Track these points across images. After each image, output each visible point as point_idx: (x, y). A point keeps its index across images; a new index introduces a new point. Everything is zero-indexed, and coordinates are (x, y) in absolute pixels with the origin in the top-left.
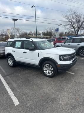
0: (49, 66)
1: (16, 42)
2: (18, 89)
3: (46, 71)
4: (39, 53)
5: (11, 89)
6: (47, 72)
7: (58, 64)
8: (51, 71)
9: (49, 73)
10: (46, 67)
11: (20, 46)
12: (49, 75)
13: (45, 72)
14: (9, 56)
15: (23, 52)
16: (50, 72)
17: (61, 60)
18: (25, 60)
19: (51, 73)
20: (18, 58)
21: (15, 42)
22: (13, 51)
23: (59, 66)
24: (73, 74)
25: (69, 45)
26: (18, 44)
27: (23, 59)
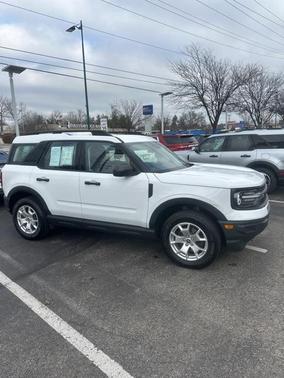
0: (192, 230)
1: (53, 148)
2: (99, 323)
3: (179, 246)
5: (72, 323)
6: (185, 249)
8: (201, 244)
9: (191, 252)
10: (178, 232)
11: (69, 162)
12: (191, 259)
13: (175, 250)
14: (23, 200)
16: (195, 248)
17: (235, 205)
19: (200, 252)
20: (59, 203)
21: (45, 147)
22: (38, 180)
23: (232, 227)
24: (265, 251)
25: (213, 156)
27: (84, 206)
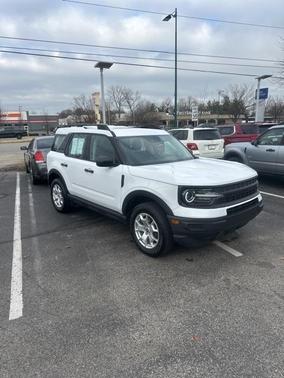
0: (150, 221)
1: (74, 139)
3: (142, 233)
4: (123, 176)
5: (25, 273)
6: (145, 236)
7: (172, 214)
8: (155, 234)
9: (148, 240)
10: (141, 222)
11: (80, 152)
12: (148, 247)
13: (138, 236)
14: (56, 180)
15: (86, 170)
16: (152, 237)
18: (92, 195)
19: (154, 242)
22: (62, 165)
23: (177, 222)
26: (78, 146)
